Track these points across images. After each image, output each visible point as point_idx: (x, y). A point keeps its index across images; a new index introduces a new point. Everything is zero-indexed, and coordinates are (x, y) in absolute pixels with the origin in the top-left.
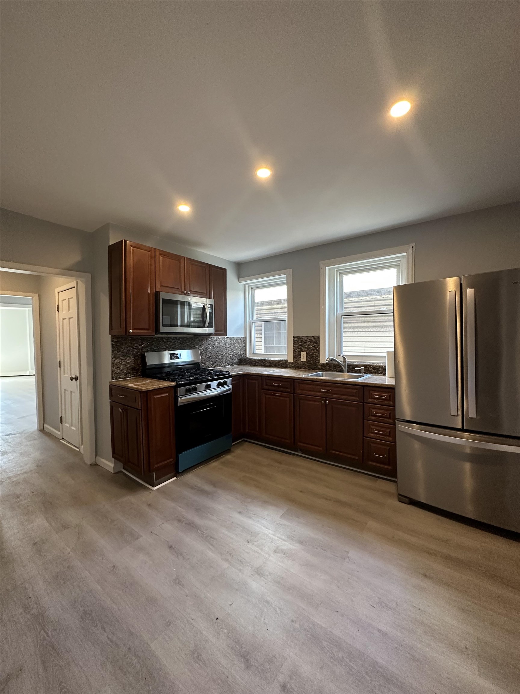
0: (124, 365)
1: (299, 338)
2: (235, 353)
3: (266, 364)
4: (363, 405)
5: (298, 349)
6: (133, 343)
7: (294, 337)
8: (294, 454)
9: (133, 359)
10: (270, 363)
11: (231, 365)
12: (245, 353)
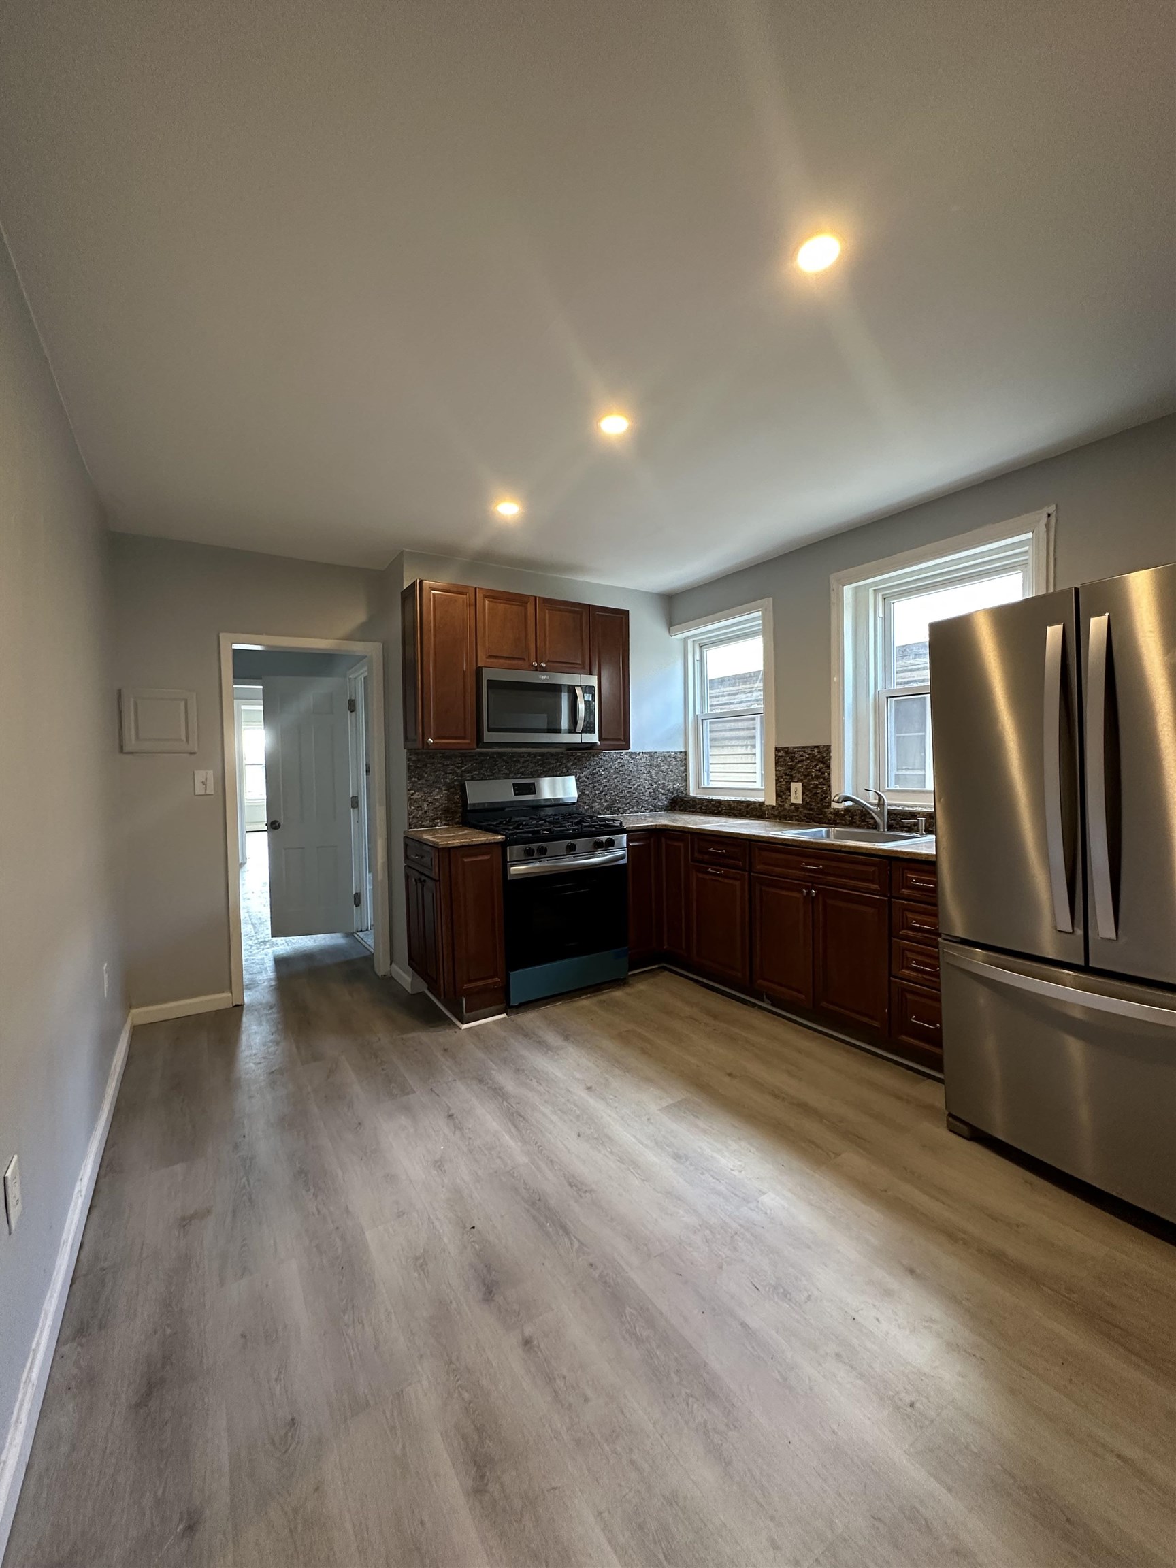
0: (430, 803)
1: (787, 751)
2: (661, 786)
3: (722, 809)
4: (890, 901)
5: (784, 777)
6: (446, 763)
7: (777, 750)
8: (753, 1005)
9: (446, 792)
10: (731, 809)
11: (651, 811)
12: (686, 787)
